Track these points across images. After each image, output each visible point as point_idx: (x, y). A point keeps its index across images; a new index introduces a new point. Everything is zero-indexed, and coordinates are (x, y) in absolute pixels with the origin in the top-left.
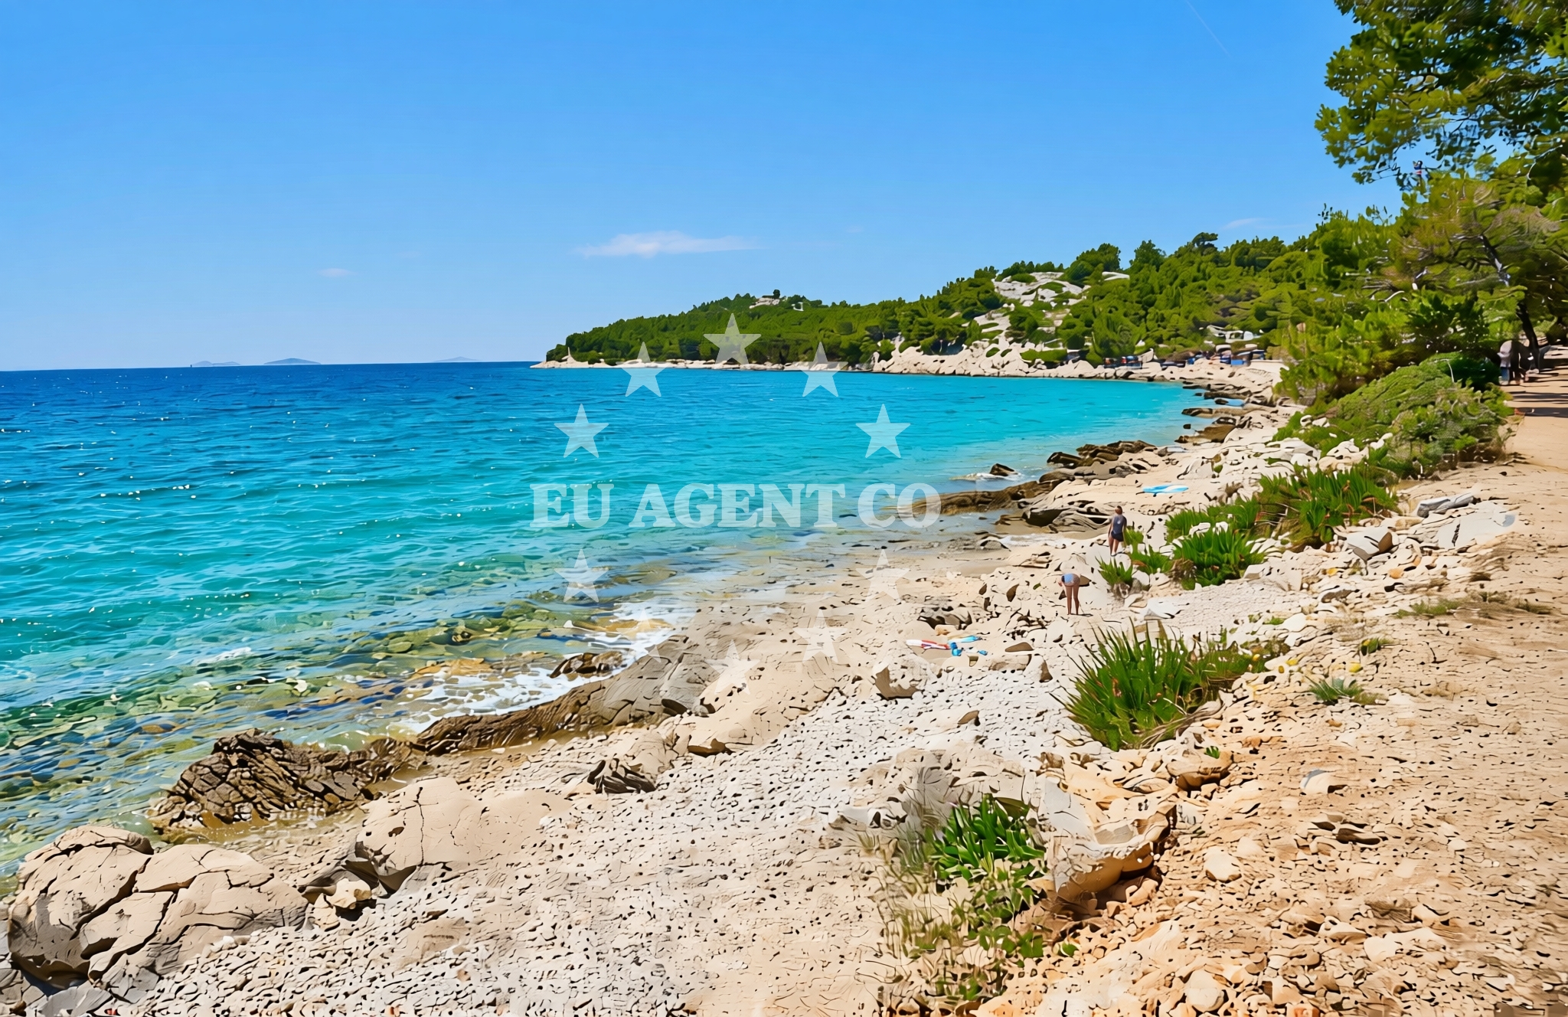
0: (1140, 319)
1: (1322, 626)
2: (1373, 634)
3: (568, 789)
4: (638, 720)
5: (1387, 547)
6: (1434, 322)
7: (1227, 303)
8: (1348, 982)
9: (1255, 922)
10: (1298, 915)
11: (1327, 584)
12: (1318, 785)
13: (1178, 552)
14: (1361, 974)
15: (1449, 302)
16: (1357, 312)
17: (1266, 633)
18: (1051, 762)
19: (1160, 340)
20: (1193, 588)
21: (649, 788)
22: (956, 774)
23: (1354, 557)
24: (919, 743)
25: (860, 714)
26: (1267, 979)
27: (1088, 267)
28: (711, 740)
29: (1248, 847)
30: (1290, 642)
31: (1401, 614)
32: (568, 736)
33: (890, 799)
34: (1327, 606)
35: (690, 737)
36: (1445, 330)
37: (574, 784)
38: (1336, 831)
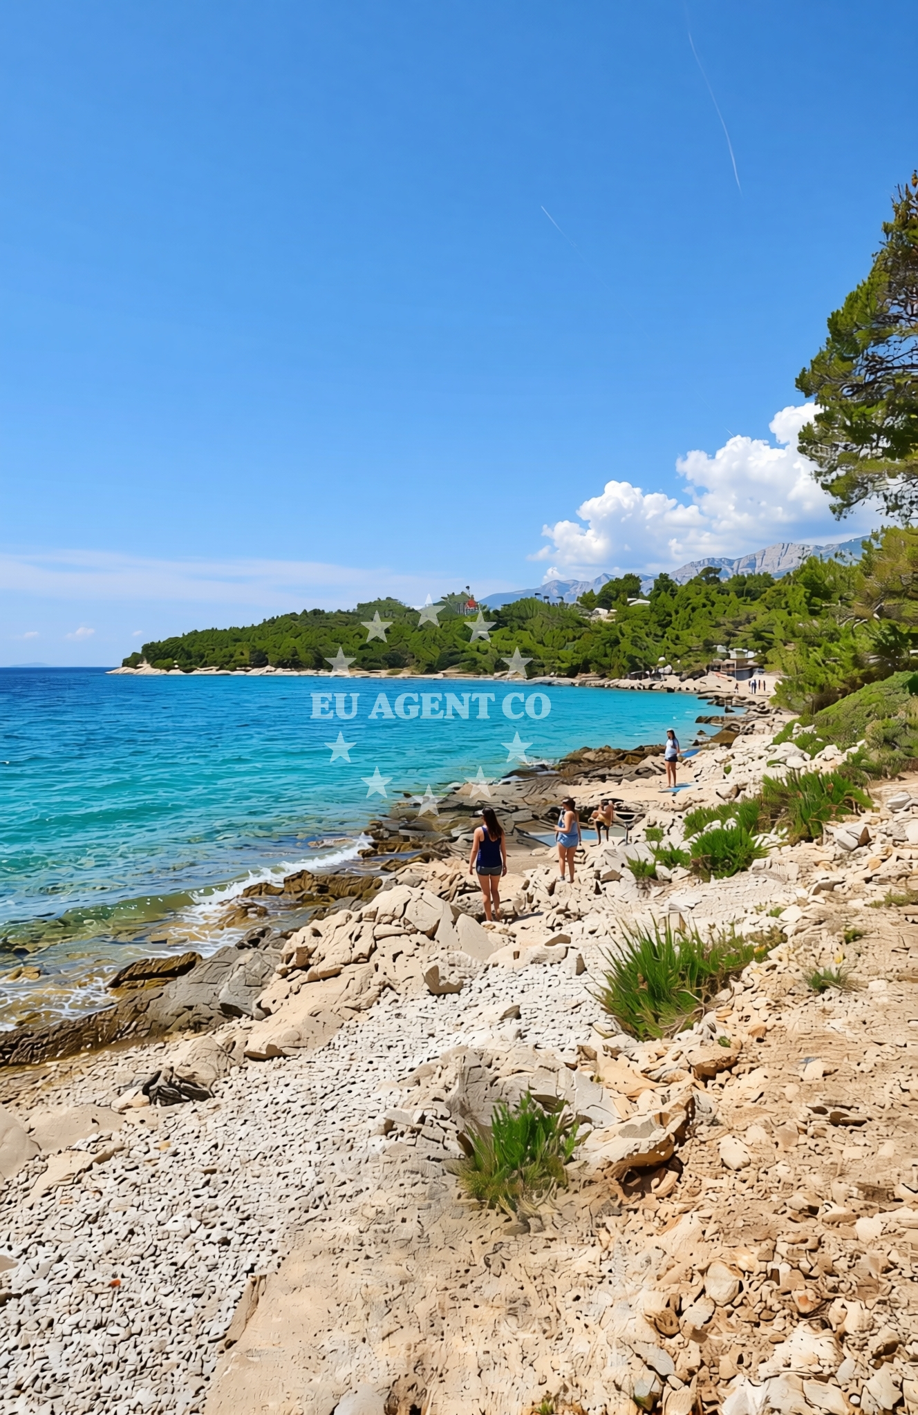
0: (658, 638)
1: (814, 916)
2: (856, 924)
3: (120, 1102)
4: (197, 1027)
5: (865, 841)
6: (891, 647)
7: (730, 626)
8: (842, 1265)
9: (764, 1208)
10: (800, 1199)
11: (819, 875)
12: (814, 1070)
13: (695, 848)
14: (855, 1257)
15: (904, 629)
16: (833, 637)
17: (767, 922)
18: (586, 1054)
19: (676, 656)
20: (709, 881)
21: (203, 1096)
22: (497, 1073)
23: (840, 851)
24: (465, 1039)
25: (411, 1012)
26: (775, 1267)
27: (614, 593)
28: (266, 1044)
29: (757, 1134)
30: (788, 931)
31: (877, 905)
32: (126, 1044)
33: (435, 1099)
34: (817, 898)
35: (247, 1043)
36: (900, 653)
37: (127, 1097)
38: (828, 1115)
